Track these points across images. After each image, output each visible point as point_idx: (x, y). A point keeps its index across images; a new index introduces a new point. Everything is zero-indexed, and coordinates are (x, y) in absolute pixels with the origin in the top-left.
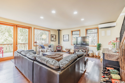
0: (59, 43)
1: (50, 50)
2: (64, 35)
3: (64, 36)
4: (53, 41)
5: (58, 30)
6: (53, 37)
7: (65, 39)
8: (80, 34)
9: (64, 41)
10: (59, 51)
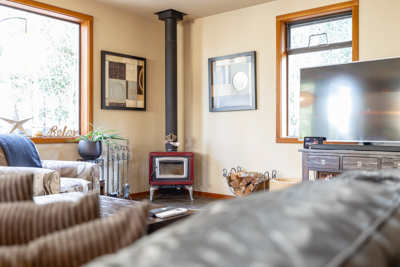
0: (172, 128)
1: (91, 177)
2: (211, 62)
3: (218, 64)
4: (121, 107)
5: (162, 15)
6: (118, 71)
7: (221, 91)
8: (354, 44)
9: (212, 108)
10: (171, 193)
